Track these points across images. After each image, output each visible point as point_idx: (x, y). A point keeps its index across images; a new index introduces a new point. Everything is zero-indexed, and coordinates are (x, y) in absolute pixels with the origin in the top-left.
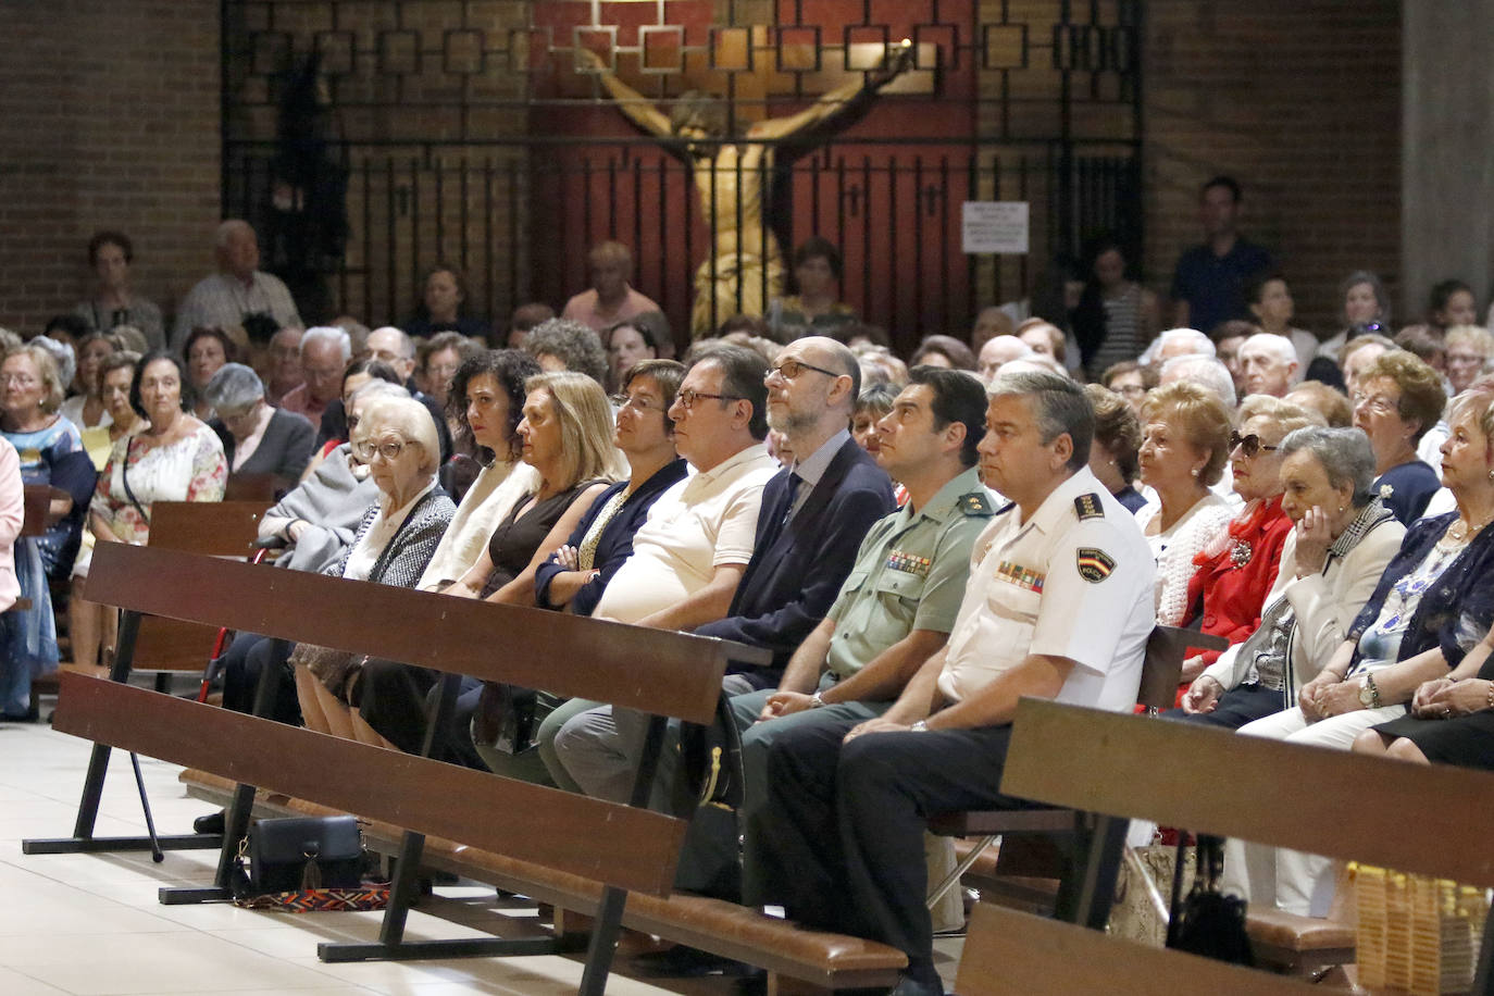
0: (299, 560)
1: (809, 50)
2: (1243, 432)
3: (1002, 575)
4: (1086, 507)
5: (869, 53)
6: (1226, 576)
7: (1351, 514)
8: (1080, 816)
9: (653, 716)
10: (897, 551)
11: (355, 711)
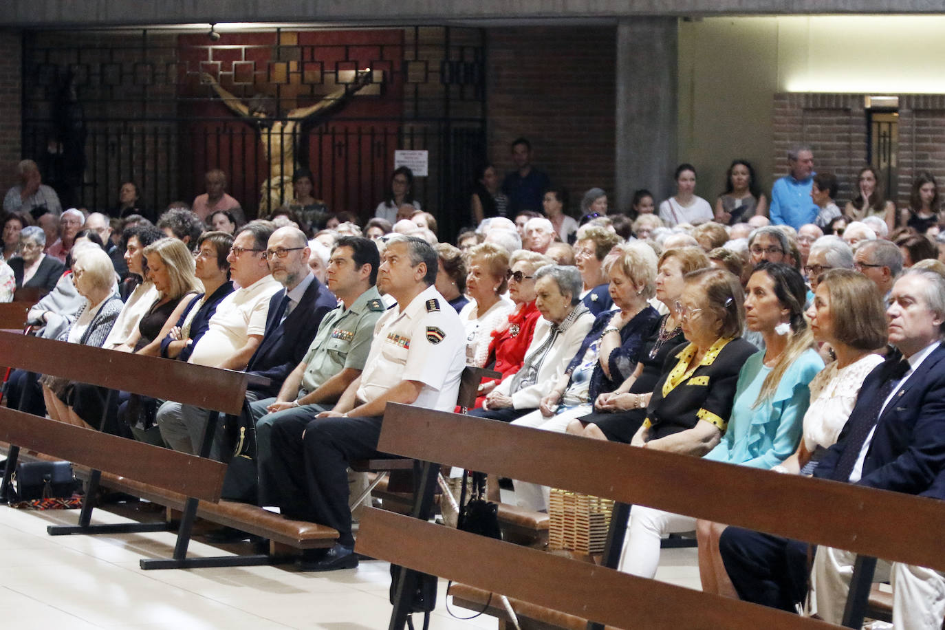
0: (48, 332)
1: (318, 73)
2: (514, 269)
3: (389, 340)
4: (431, 306)
5: (349, 75)
6: (507, 341)
7: (570, 309)
8: (417, 462)
9: (212, 411)
10: (337, 329)
11: (70, 408)
